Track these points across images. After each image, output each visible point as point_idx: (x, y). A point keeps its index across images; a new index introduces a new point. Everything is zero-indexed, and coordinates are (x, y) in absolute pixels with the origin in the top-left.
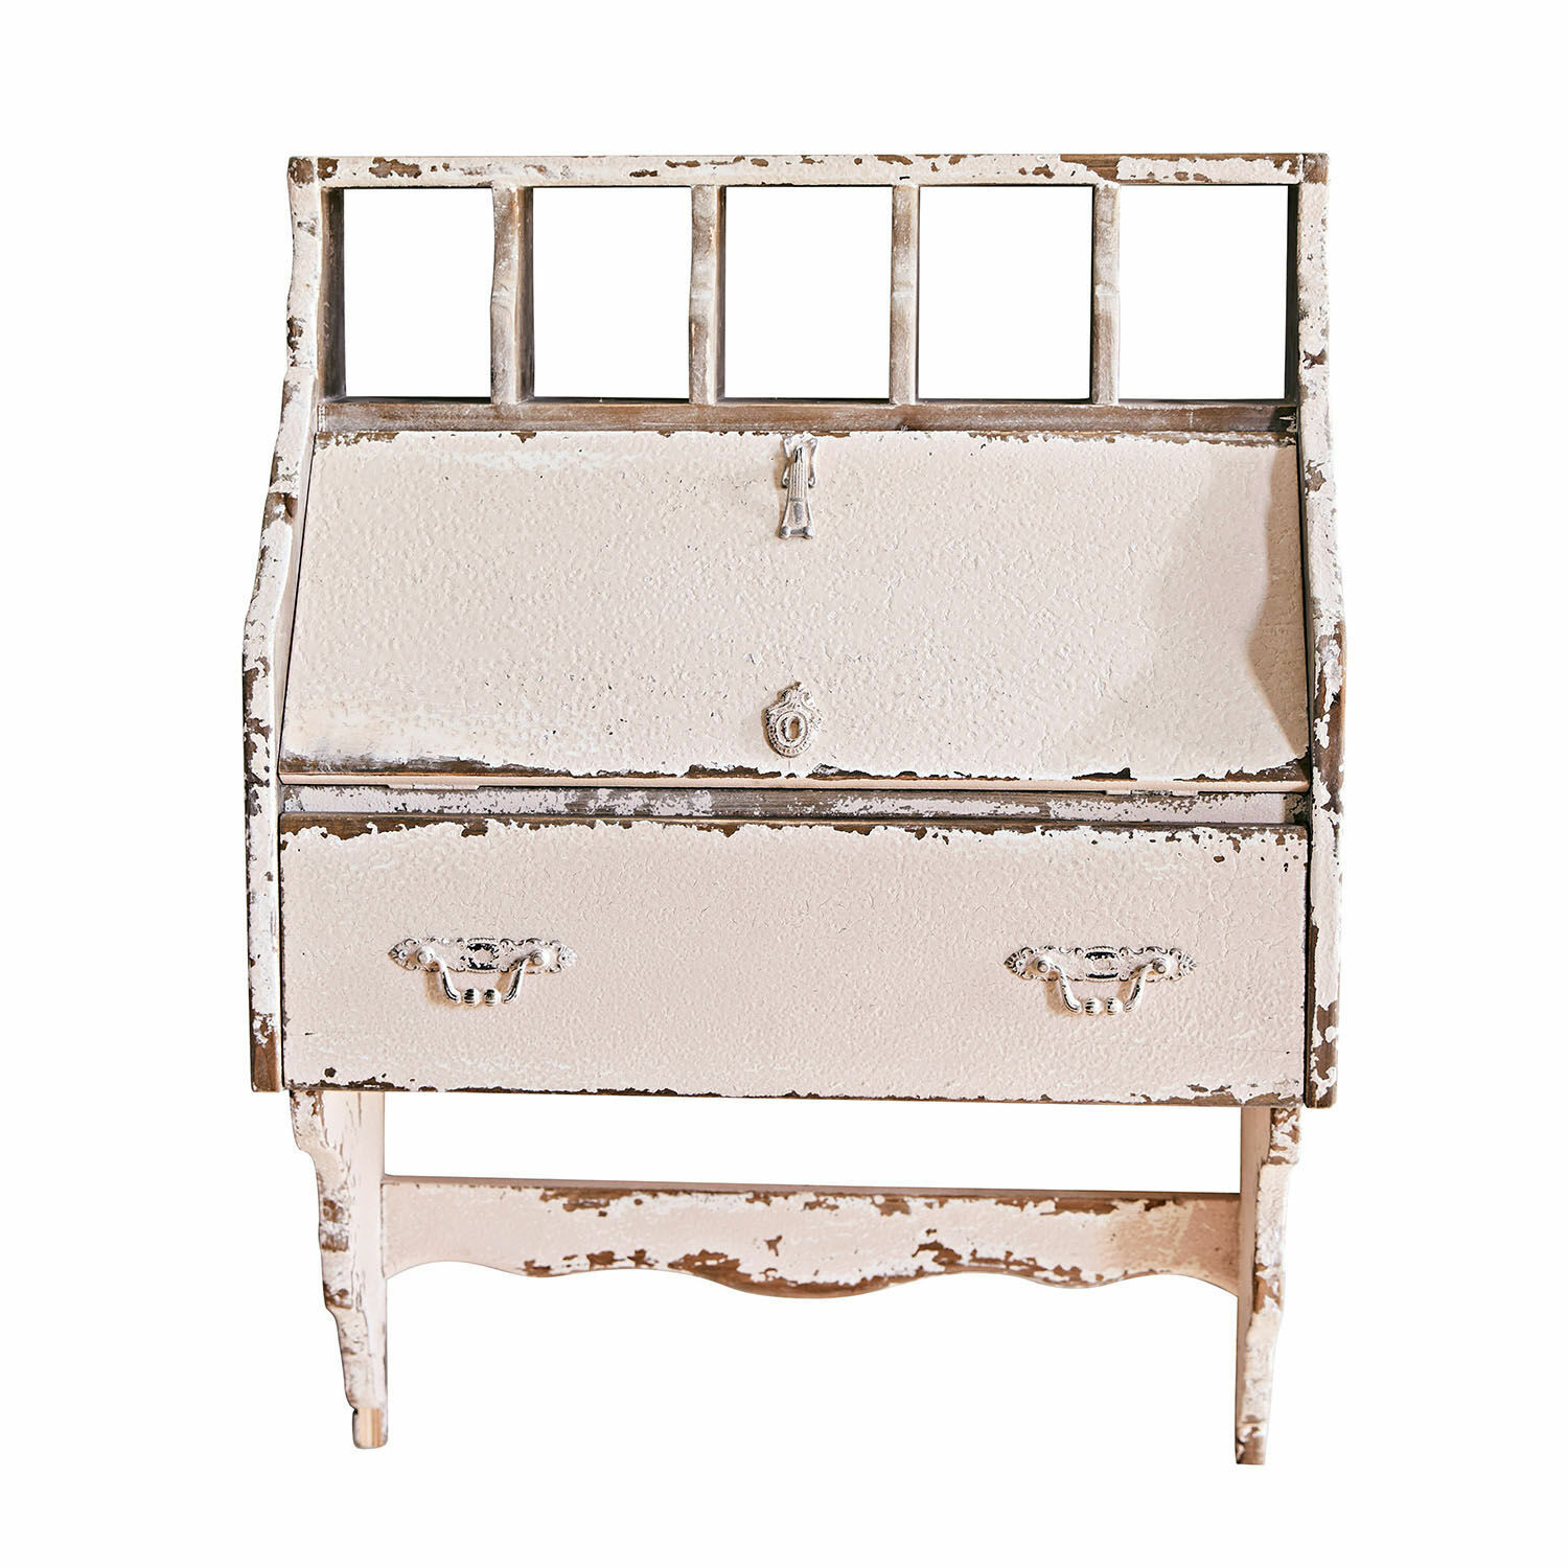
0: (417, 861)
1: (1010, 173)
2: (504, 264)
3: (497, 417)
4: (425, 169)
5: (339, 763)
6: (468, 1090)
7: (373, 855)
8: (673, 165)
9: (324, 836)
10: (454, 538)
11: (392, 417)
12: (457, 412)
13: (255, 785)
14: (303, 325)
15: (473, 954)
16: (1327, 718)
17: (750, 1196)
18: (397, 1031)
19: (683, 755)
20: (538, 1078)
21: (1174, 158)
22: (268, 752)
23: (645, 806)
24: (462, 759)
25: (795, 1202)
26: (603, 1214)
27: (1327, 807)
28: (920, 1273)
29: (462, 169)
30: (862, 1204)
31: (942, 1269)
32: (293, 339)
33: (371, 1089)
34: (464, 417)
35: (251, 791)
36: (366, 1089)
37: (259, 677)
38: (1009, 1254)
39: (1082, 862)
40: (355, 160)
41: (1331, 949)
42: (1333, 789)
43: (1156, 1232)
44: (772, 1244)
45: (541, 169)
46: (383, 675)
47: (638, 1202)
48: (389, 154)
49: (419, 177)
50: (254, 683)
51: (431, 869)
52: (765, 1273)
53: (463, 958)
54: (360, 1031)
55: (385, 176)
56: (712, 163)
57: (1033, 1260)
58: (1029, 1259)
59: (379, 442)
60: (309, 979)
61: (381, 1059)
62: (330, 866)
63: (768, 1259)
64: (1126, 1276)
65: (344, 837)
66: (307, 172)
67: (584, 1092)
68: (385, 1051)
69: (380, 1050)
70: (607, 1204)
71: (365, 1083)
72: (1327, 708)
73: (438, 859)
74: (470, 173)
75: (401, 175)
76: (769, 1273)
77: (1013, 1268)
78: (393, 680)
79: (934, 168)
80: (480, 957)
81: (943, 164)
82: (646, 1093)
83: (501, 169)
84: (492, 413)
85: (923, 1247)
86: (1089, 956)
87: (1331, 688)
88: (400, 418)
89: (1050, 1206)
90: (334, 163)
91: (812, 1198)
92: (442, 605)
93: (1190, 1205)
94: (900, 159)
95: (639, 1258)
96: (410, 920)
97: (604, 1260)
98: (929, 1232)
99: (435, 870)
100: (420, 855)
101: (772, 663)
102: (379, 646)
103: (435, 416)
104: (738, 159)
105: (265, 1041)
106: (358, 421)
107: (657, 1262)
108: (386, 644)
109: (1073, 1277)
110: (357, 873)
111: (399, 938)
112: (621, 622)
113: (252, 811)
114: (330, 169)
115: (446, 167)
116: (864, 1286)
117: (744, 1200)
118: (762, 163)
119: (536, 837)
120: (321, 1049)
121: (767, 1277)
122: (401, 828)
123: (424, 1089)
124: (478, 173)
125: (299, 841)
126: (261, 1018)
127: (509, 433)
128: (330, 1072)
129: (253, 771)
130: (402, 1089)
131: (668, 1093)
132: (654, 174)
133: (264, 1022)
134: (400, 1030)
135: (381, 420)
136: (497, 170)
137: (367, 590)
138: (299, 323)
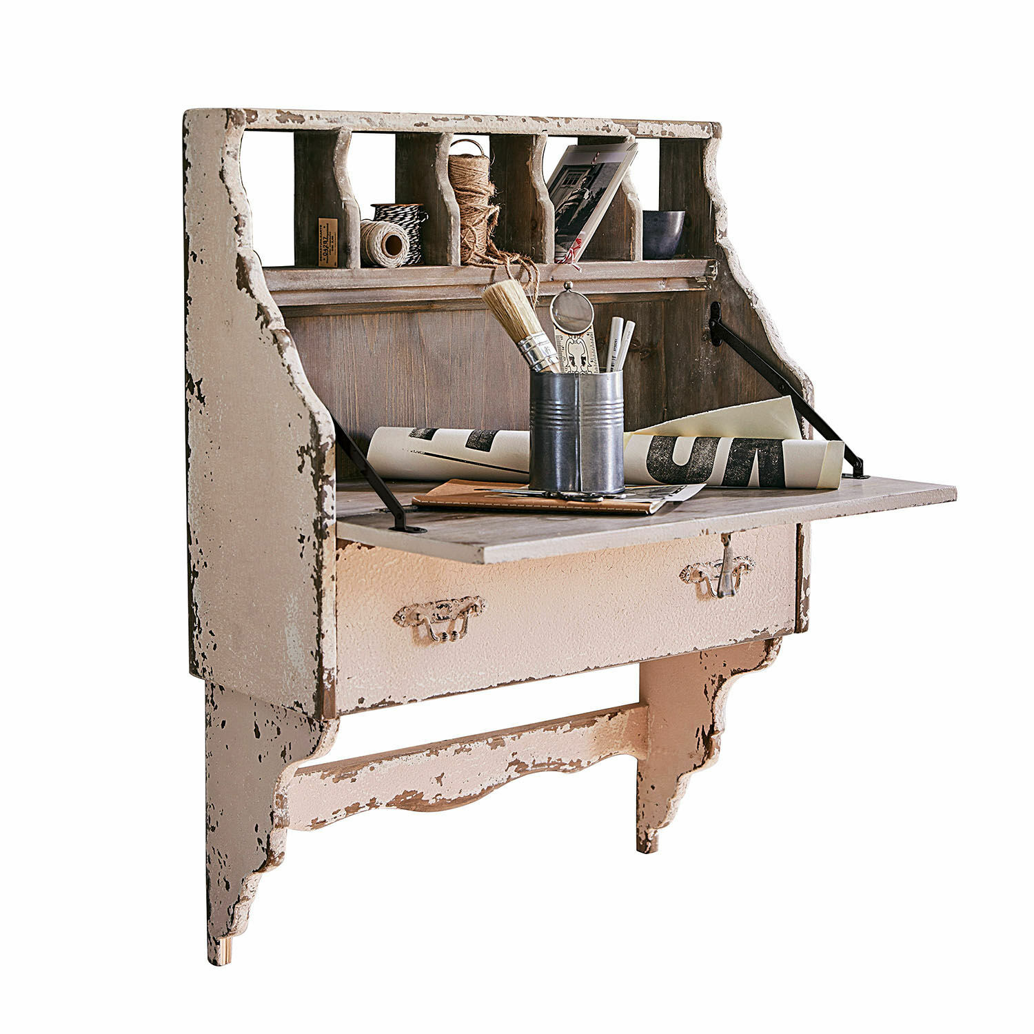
0: (408, 558)
1: (592, 129)
2: (343, 180)
3: (352, 277)
4: (307, 118)
6: (433, 697)
8: (436, 120)
9: (360, 548)
12: (330, 274)
13: (326, 519)
14: (246, 219)
15: (438, 611)
17: (428, 752)
18: (397, 667)
20: (469, 683)
21: (660, 122)
22: (333, 497)
25: (451, 750)
26: (354, 780)
28: (509, 779)
29: (327, 119)
30: (481, 744)
31: (518, 775)
32: (240, 229)
33: (383, 707)
34: (335, 278)
35: (324, 523)
36: (381, 708)
37: (329, 448)
38: (550, 758)
40: (267, 111)
43: (614, 731)
44: (439, 779)
45: (369, 120)
47: (372, 769)
48: (285, 107)
49: (303, 124)
50: (326, 452)
52: (435, 798)
53: (434, 615)
54: (377, 671)
55: (284, 122)
56: (455, 119)
57: (560, 760)
58: (558, 760)
60: (350, 642)
61: (388, 686)
62: (362, 567)
63: (437, 788)
64: (600, 759)
65: (370, 547)
66: (241, 118)
67: (491, 687)
68: (391, 681)
69: (387, 681)
71: (380, 704)
74: (331, 122)
75: (293, 122)
76: (438, 797)
77: (552, 766)
79: (559, 125)
80: (442, 612)
81: (562, 123)
82: (520, 681)
83: (347, 120)
84: (350, 274)
85: (511, 764)
86: (715, 566)
88: (299, 279)
89: (567, 727)
90: (256, 113)
91: (458, 746)
93: (627, 712)
94: (542, 119)
95: (373, 804)
96: (405, 595)
97: (353, 809)
98: (513, 755)
104: (467, 117)
105: (329, 686)
107: (381, 804)
109: (577, 766)
110: (377, 569)
111: (398, 607)
113: (324, 537)
114: (253, 117)
115: (318, 117)
116: (483, 793)
117: (425, 755)
118: (478, 119)
120: (357, 686)
121: (437, 800)
123: (410, 701)
124: (335, 122)
125: (346, 553)
126: (328, 672)
128: (361, 701)
129: (325, 510)
130: (399, 704)
131: (531, 679)
132: (426, 125)
133: (329, 674)
134: (399, 666)
135: (289, 280)
136: (345, 120)
138: (244, 218)
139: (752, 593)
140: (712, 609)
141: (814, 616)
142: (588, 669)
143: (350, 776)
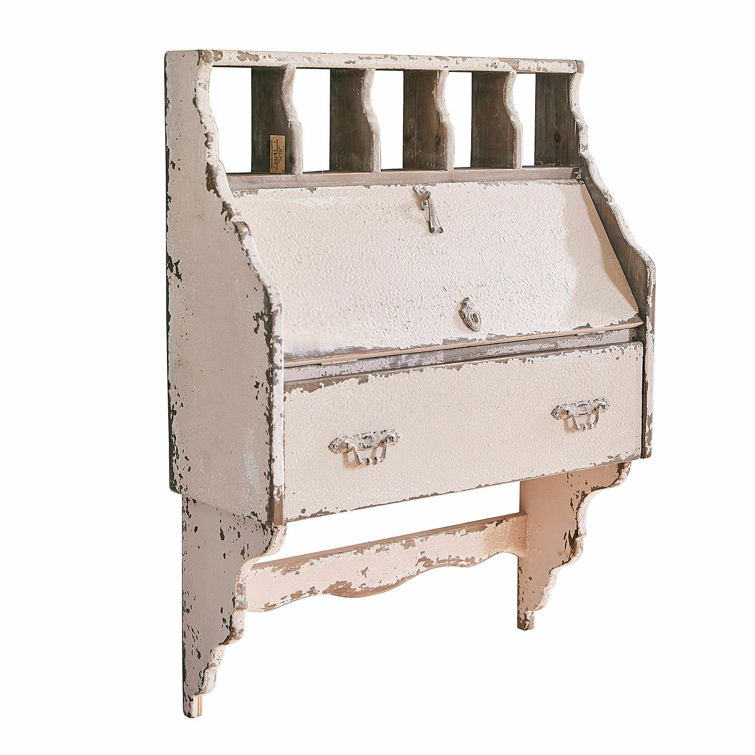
0: (340, 399)
1: (483, 66)
2: (289, 105)
3: (296, 181)
4: (261, 57)
5: (306, 354)
6: (359, 508)
7: (322, 398)
8: (361, 59)
9: (302, 392)
10: (305, 240)
11: (252, 182)
12: (279, 179)
13: (276, 370)
14: (213, 136)
15: (363, 441)
16: (651, 295)
17: (355, 551)
18: (331, 485)
19: (438, 335)
20: (387, 497)
21: (536, 60)
22: (281, 352)
23: (419, 361)
24: (355, 347)
25: (373, 549)
26: (297, 573)
27: (651, 332)
28: (418, 572)
29: (276, 58)
30: (397, 546)
31: (426, 569)
32: (209, 143)
33: (320, 516)
34: (283, 182)
35: (274, 373)
36: (318, 516)
37: (278, 314)
38: (450, 556)
39: (576, 366)
40: (230, 52)
41: (652, 391)
42: (653, 325)
43: (500, 535)
44: (364, 572)
45: (309, 59)
46: (306, 309)
47: (312, 564)
48: (244, 49)
49: (258, 61)
50: (276, 317)
51: (346, 402)
52: (361, 587)
53: (360, 444)
54: (316, 488)
55: (244, 60)
56: (376, 58)
57: (458, 557)
58: (456, 557)
59: (252, 195)
60: (295, 465)
61: (324, 500)
62: (304, 407)
63: (362, 579)
64: (489, 557)
65: (310, 391)
66: (210, 57)
67: (404, 500)
68: (326, 495)
69: (324, 496)
70: (299, 568)
71: (318, 513)
72: (651, 291)
73: (349, 397)
74: (280, 60)
75: (250, 60)
76: (363, 586)
77: (452, 562)
78: (311, 312)
79: (457, 63)
80: (366, 443)
81: (460, 61)
82: (427, 496)
83: (293, 58)
84: (294, 179)
85: (420, 560)
86: (579, 406)
87: (653, 283)
88: (255, 182)
89: (464, 531)
90: (221, 53)
91: (378, 547)
92: (315, 273)
93: (511, 520)
94: (444, 58)
95: (312, 592)
96: (337, 429)
97: (297, 596)
98: (421, 553)
99: (347, 402)
100: (341, 396)
101: (452, 289)
102: (298, 295)
103: (270, 181)
104: (386, 56)
105: (278, 500)
106: (237, 185)
107: (319, 591)
108: (300, 294)
109: (471, 562)
110: (316, 408)
111: (332, 438)
112: (389, 276)
113: (274, 383)
114: (219, 56)
115: (270, 56)
116: (398, 583)
117: (353, 553)
118: (394, 58)
119: (387, 381)
120: (300, 500)
121: (362, 588)
122: (334, 384)
123: (341, 512)
124: (283, 60)
125: (291, 396)
126: (277, 488)
127: (305, 188)
128: (303, 511)
129: (275, 363)
130: (333, 513)
131: (436, 494)
132: (354, 62)
133: (278, 490)
134: (332, 484)
135: (247, 184)
136: (291, 59)
137: (280, 269)
138: (212, 135)
139: (608, 427)
140: (577, 440)
141: (655, 445)
142: (480, 486)
143: (295, 569)
